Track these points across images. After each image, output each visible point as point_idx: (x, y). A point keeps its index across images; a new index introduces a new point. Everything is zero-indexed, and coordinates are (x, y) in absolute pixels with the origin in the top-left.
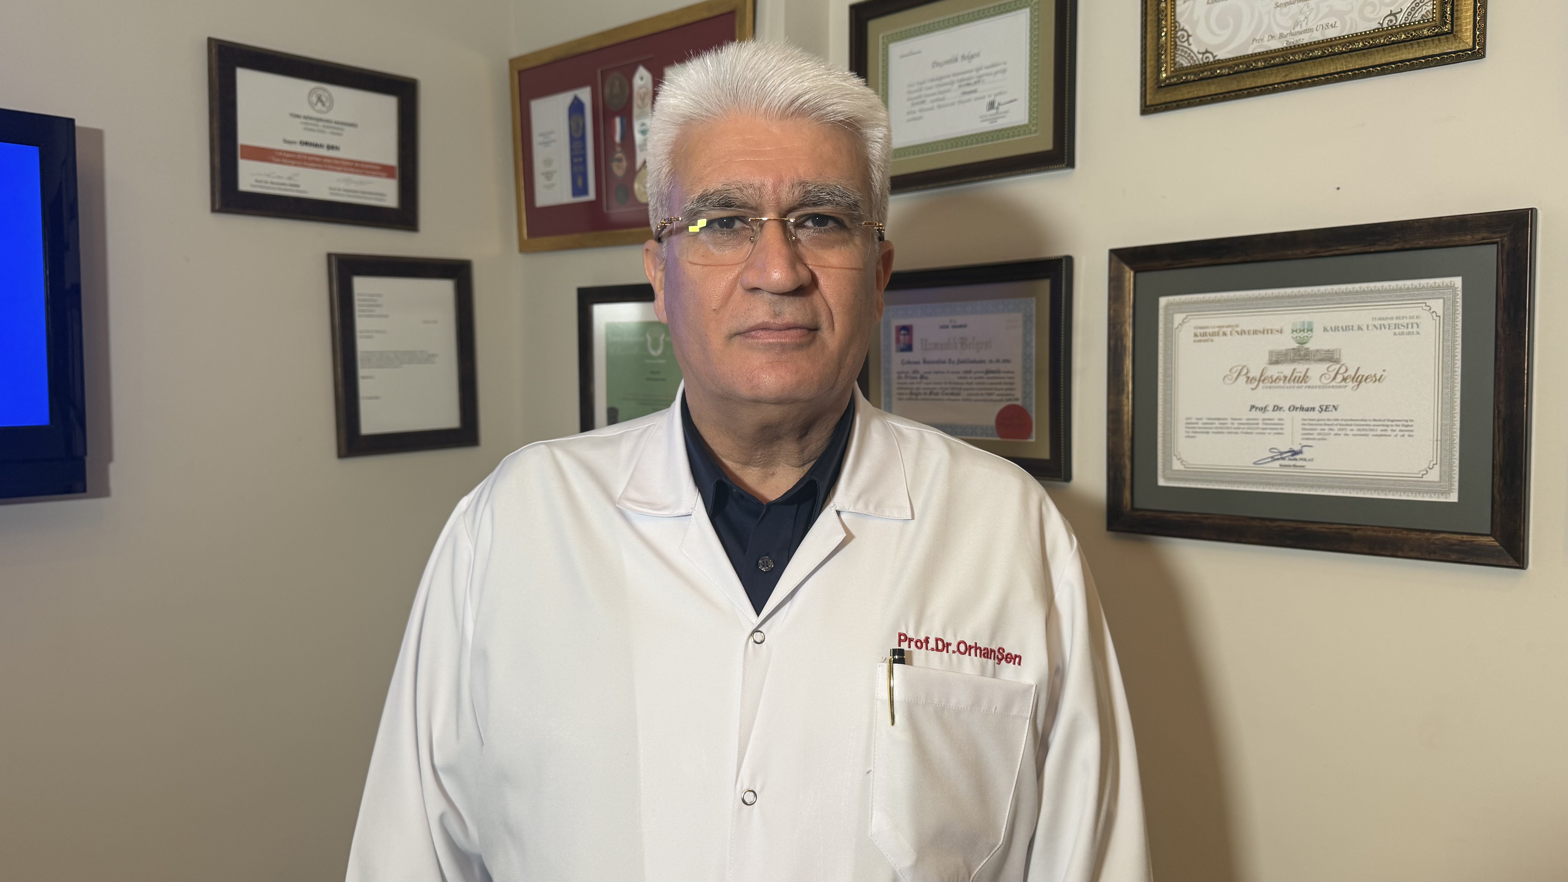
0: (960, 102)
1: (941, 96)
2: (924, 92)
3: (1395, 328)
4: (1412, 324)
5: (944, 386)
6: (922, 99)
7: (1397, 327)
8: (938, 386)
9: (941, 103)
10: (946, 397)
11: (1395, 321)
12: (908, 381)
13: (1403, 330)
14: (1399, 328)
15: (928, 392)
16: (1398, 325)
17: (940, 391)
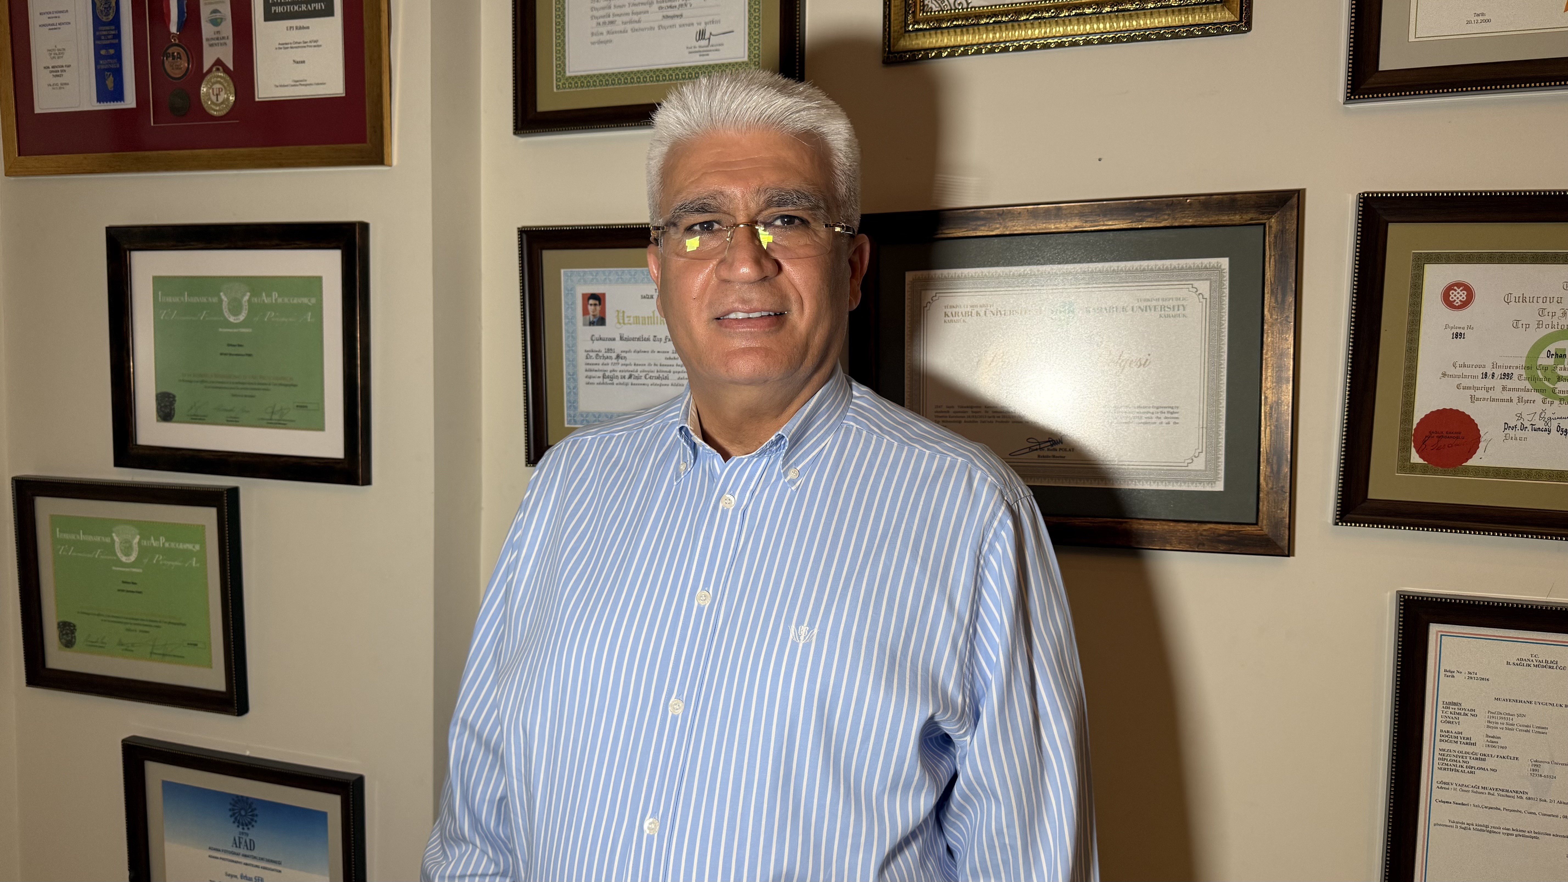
0: (660, 27)
1: (636, 18)
2: (613, 11)
3: (1161, 310)
4: (1178, 306)
5: (647, 368)
6: (611, 19)
7: (1163, 309)
8: (640, 368)
9: (636, 26)
10: (649, 381)
11: (1161, 303)
12: (601, 361)
13: (1168, 313)
14: (1164, 310)
15: (627, 375)
16: (1165, 307)
17: (643, 374)
